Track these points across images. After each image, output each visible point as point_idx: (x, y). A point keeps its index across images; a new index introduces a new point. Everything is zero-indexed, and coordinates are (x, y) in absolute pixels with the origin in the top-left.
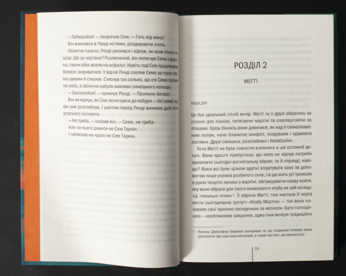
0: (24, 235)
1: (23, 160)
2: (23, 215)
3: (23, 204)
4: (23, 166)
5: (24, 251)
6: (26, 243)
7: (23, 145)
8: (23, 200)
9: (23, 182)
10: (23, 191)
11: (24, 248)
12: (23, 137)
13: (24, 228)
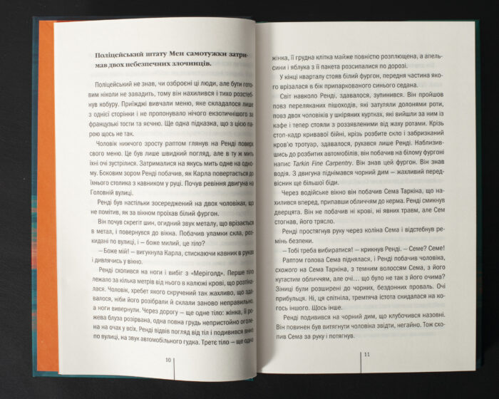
0: (36, 333)
1: (35, 227)
2: (36, 305)
3: (35, 290)
4: (35, 236)
5: (36, 357)
6: (40, 345)
7: (35, 207)
8: (36, 285)
9: (35, 259)
10: (35, 271)
11: (36, 353)
12: (36, 194)
13: (36, 325)
